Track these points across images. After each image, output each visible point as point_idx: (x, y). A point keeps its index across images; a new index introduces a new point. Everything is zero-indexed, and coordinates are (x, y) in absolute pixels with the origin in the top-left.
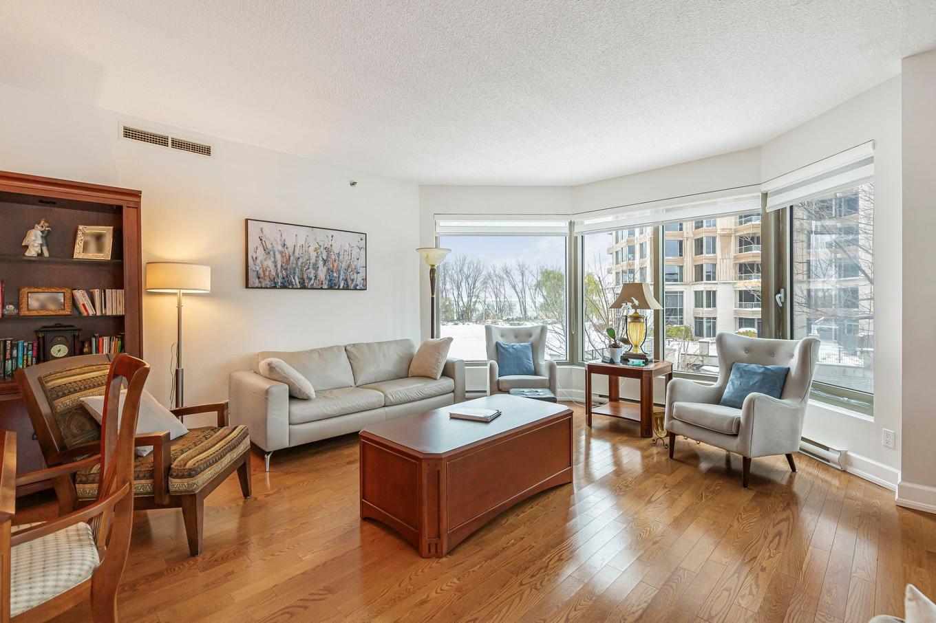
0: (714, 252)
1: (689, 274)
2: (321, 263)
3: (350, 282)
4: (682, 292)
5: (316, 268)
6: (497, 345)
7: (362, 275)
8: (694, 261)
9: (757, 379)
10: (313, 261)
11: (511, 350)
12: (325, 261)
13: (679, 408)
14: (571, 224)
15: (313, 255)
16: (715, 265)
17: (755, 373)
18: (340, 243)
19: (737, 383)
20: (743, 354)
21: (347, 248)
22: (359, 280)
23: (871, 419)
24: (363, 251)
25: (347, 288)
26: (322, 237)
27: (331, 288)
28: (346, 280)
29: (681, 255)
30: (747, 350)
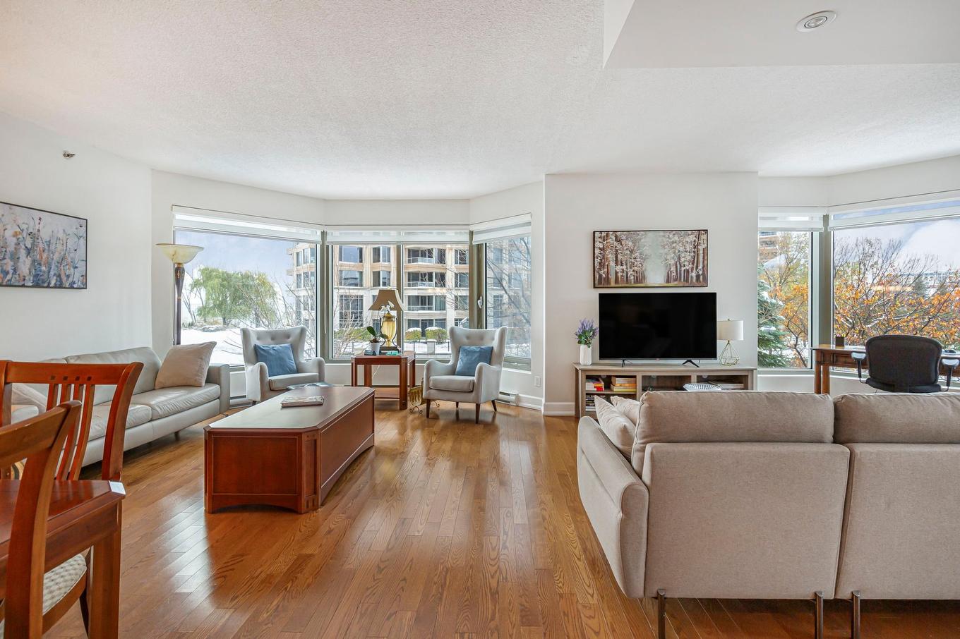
0: (389, 261)
1: (368, 280)
2: (23, 253)
3: (64, 279)
4: (362, 296)
5: (15, 257)
6: (256, 348)
7: (81, 269)
8: (372, 268)
9: (476, 355)
10: (11, 248)
11: (272, 352)
12: (29, 251)
13: (435, 380)
14: (324, 234)
15: (12, 242)
16: (390, 272)
17: (475, 352)
18: (49, 228)
19: (465, 359)
20: (465, 340)
21: (61, 235)
22: (77, 276)
23: (530, 373)
24: (82, 241)
25: (60, 286)
26: (23, 218)
27: (37, 285)
28: (59, 276)
29: (361, 262)
30: (468, 338)
